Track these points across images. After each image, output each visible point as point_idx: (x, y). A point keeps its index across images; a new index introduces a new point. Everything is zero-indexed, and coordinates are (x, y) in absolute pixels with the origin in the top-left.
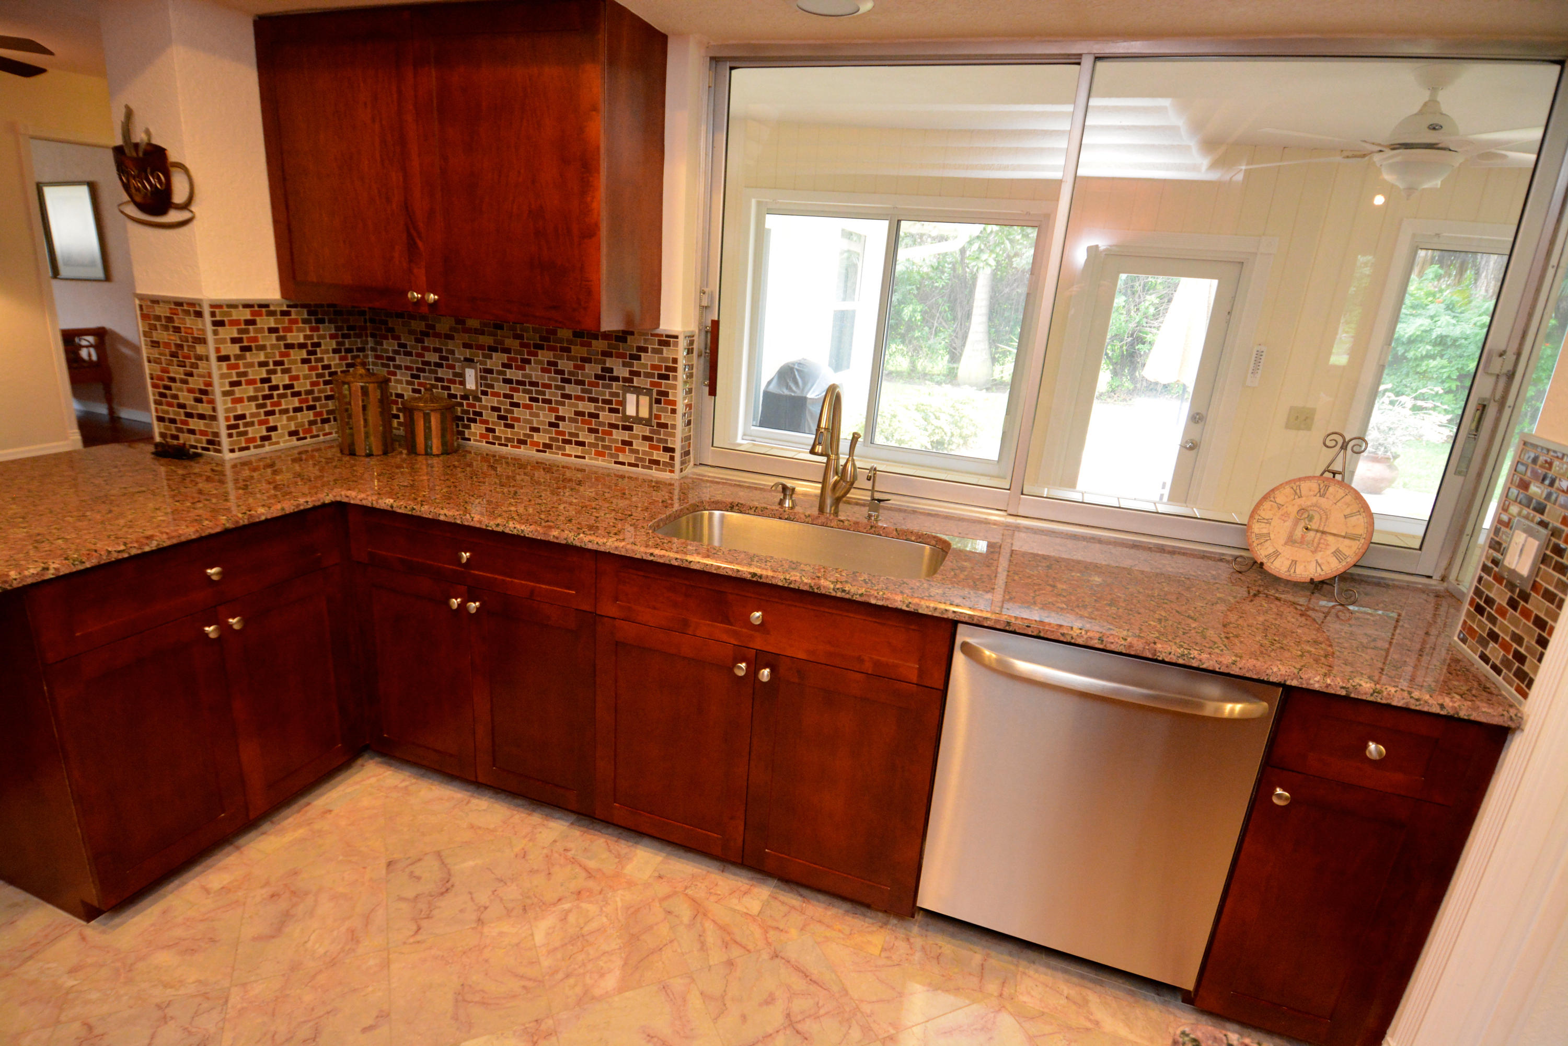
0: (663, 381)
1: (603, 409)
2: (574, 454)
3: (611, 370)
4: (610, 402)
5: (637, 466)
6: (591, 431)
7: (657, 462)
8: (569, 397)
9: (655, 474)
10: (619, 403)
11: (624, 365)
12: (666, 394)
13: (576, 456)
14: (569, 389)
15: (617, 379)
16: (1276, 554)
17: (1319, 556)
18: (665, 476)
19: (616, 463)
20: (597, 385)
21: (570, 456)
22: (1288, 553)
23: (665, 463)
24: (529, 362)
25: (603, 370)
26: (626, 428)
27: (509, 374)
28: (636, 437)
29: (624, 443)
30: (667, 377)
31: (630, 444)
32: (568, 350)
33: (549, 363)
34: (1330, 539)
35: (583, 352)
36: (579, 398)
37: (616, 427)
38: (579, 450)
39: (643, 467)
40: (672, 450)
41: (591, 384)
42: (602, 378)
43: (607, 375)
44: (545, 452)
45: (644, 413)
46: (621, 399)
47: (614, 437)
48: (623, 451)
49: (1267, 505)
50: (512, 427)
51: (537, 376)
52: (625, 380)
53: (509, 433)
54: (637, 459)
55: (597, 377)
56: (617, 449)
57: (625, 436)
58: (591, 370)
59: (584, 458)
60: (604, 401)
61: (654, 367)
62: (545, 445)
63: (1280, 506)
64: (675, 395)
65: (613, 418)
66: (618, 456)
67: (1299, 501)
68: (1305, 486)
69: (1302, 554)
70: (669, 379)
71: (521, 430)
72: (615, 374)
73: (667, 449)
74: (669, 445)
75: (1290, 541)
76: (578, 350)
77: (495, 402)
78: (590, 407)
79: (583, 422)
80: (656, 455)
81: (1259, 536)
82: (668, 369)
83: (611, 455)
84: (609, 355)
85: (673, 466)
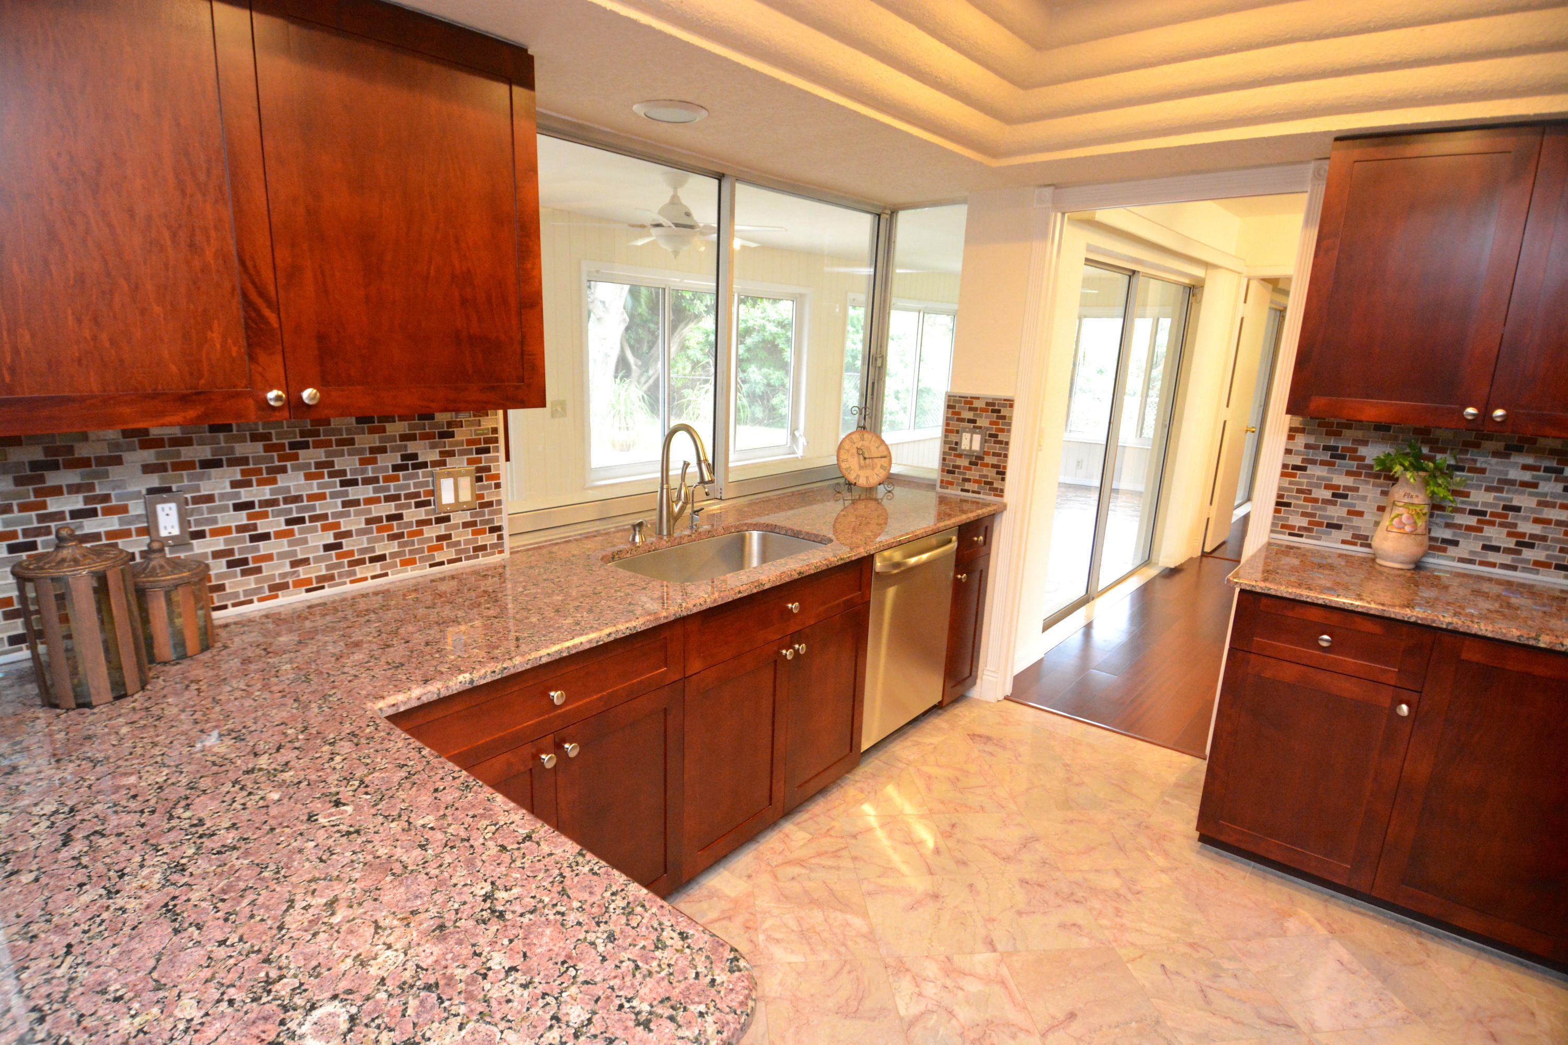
0: (483, 456)
1: (408, 506)
2: (369, 575)
3: (414, 456)
4: (417, 495)
5: (460, 560)
6: (392, 537)
7: (483, 548)
8: (356, 503)
9: (482, 561)
10: (432, 493)
11: (433, 446)
12: (488, 469)
13: (373, 577)
14: (354, 493)
15: (424, 465)
16: (858, 476)
17: (876, 470)
18: (496, 559)
19: (431, 566)
20: (397, 479)
21: (365, 579)
22: (863, 473)
23: (493, 546)
24: (283, 470)
25: (404, 457)
26: (439, 520)
27: (245, 495)
28: (456, 527)
29: (440, 538)
30: (487, 451)
31: (448, 537)
32: (351, 442)
33: (319, 465)
34: (876, 460)
35: (375, 440)
36: (369, 501)
37: (427, 522)
38: (377, 568)
39: (468, 558)
40: (499, 528)
41: (387, 479)
42: (403, 468)
43: (410, 462)
44: (323, 587)
45: (466, 495)
46: (431, 488)
47: (426, 535)
48: (440, 548)
49: (842, 452)
50: (258, 570)
51: (298, 487)
52: (435, 464)
53: (251, 582)
54: (457, 552)
55: (396, 468)
56: (431, 549)
57: (442, 529)
58: (388, 460)
59: (386, 575)
60: (408, 496)
61: (470, 442)
62: (321, 579)
63: (848, 451)
64: (498, 468)
65: (422, 514)
66: (433, 557)
67: (855, 446)
68: (854, 437)
69: (867, 472)
70: (489, 452)
71: (277, 569)
72: (420, 460)
73: (493, 530)
74: (496, 524)
75: (861, 467)
76: (366, 440)
77: (220, 543)
78: (390, 508)
79: (380, 530)
80: (481, 540)
81: (847, 469)
82: (487, 441)
83: (422, 559)
84: (412, 438)
85: (502, 545)
